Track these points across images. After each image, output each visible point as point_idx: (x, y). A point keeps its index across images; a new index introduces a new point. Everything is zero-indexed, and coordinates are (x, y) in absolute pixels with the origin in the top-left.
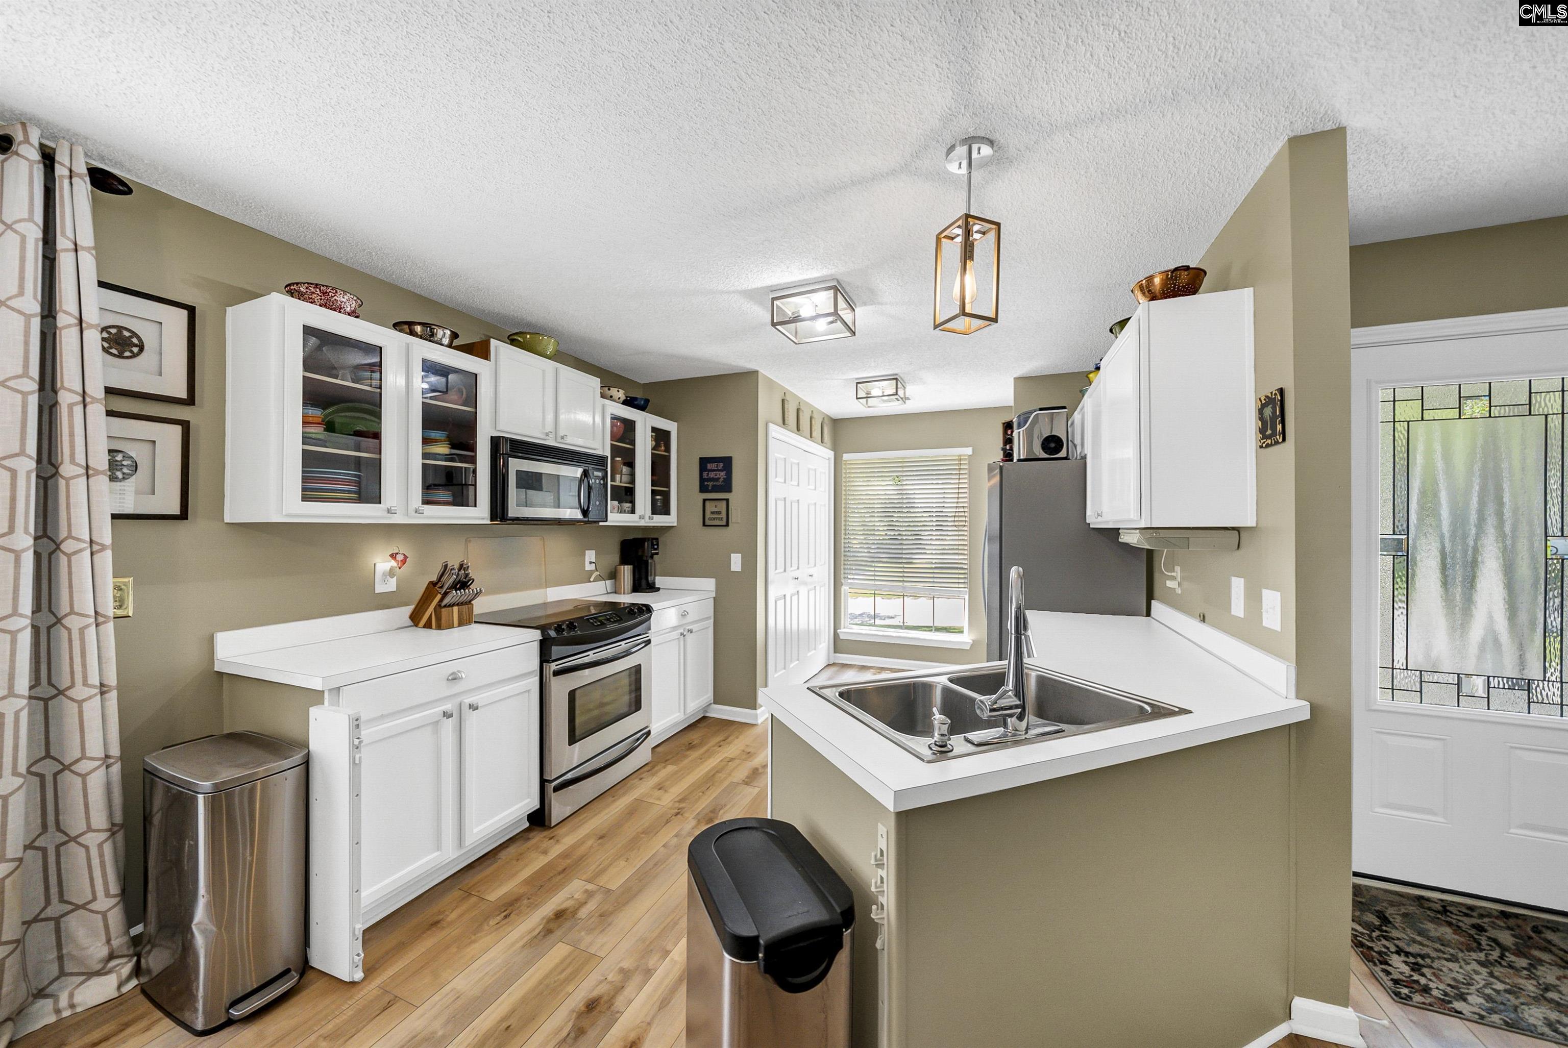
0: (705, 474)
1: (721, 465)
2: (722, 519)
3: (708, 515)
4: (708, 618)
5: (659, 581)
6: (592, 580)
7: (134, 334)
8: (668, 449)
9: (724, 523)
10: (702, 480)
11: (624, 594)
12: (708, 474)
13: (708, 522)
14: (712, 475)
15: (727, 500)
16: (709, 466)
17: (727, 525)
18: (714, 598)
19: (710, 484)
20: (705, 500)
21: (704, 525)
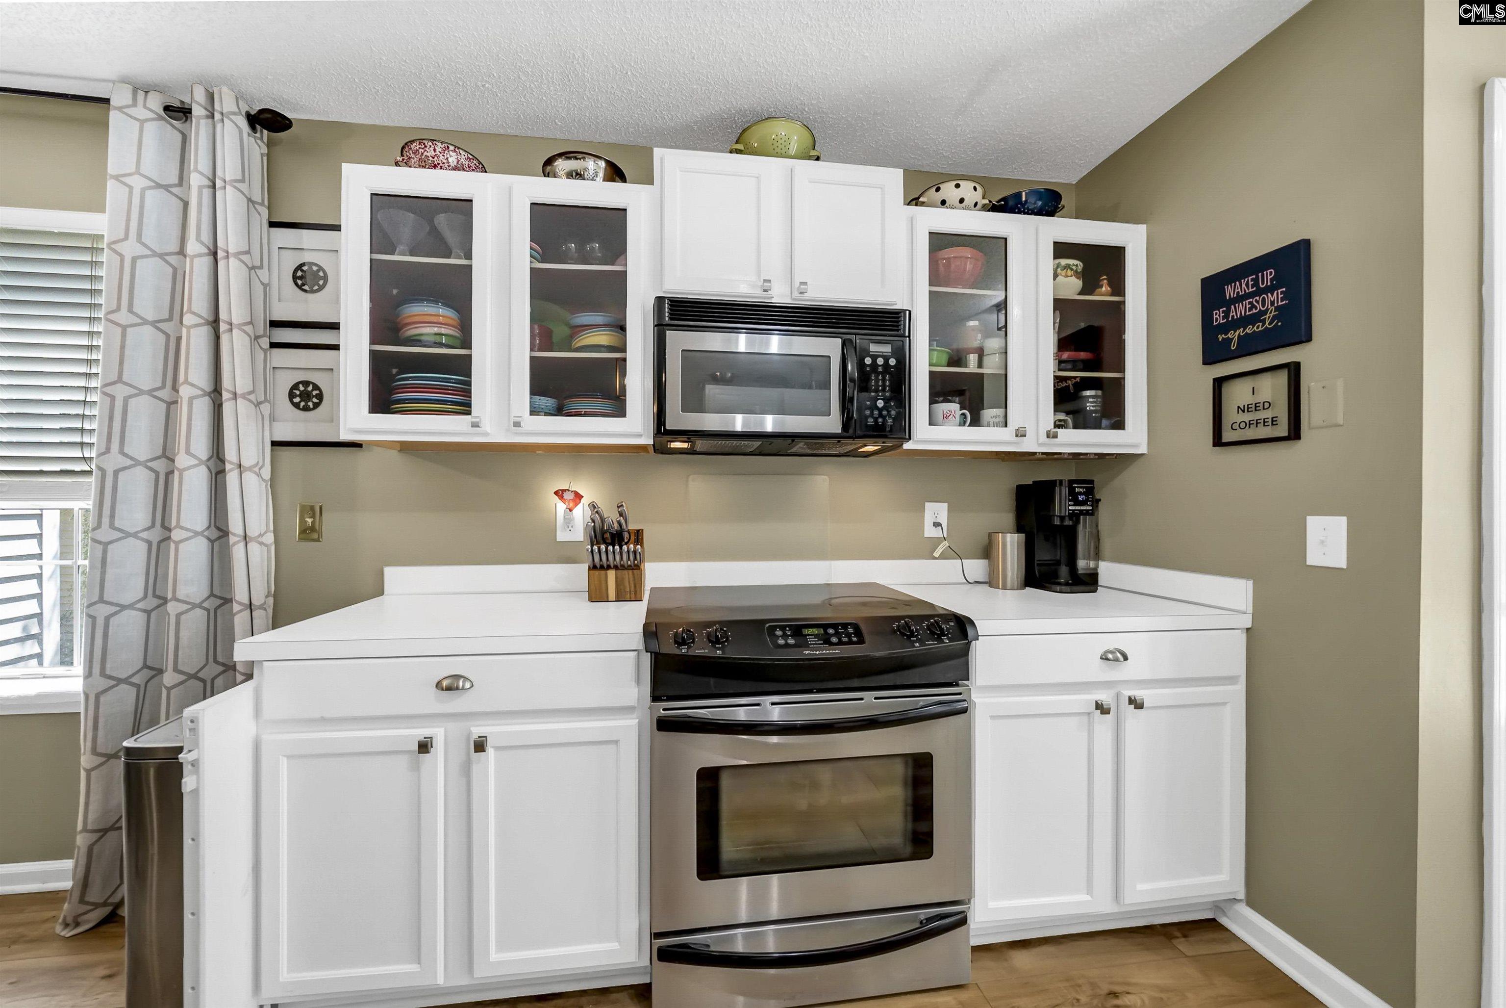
0: (1218, 317)
1: (1269, 275)
2: (1274, 422)
3: (1231, 415)
4: (1231, 680)
5: (1107, 570)
6: (936, 554)
7: (321, 268)
8: (1119, 288)
9: (1282, 430)
10: (1209, 330)
11: (1004, 588)
12: (1227, 314)
13: (1228, 436)
14: (1240, 310)
15: (1294, 370)
16: (1230, 292)
17: (1295, 433)
18: (1248, 629)
19: (1234, 335)
20: (1219, 383)
21: (1218, 441)
